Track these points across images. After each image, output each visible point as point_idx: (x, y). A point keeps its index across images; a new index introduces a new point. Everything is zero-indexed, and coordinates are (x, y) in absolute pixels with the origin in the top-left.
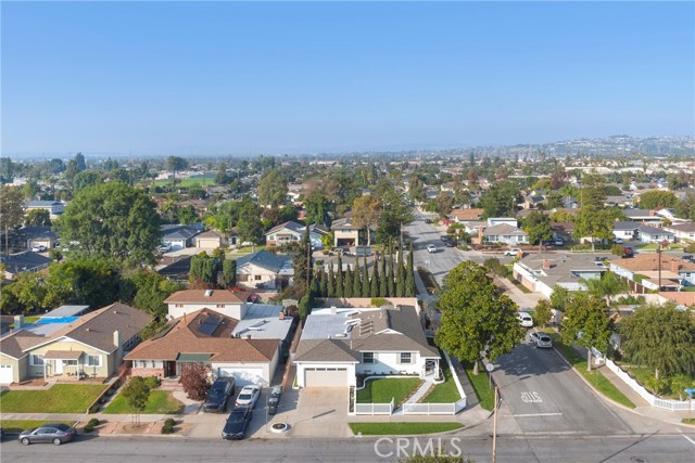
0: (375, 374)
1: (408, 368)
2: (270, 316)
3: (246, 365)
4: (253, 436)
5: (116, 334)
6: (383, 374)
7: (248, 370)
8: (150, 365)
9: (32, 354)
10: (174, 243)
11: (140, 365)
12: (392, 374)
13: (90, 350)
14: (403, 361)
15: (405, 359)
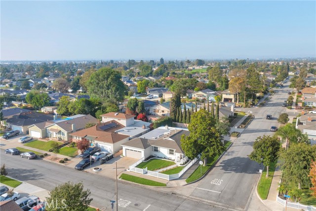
0: (158, 157)
1: (172, 157)
2: (139, 126)
3: (106, 143)
4: (85, 170)
5: (72, 125)
6: (161, 158)
7: (107, 146)
8: (78, 138)
9: (47, 129)
10: (154, 95)
11: (75, 138)
12: (165, 158)
13: (63, 130)
14: (170, 153)
15: (171, 152)
